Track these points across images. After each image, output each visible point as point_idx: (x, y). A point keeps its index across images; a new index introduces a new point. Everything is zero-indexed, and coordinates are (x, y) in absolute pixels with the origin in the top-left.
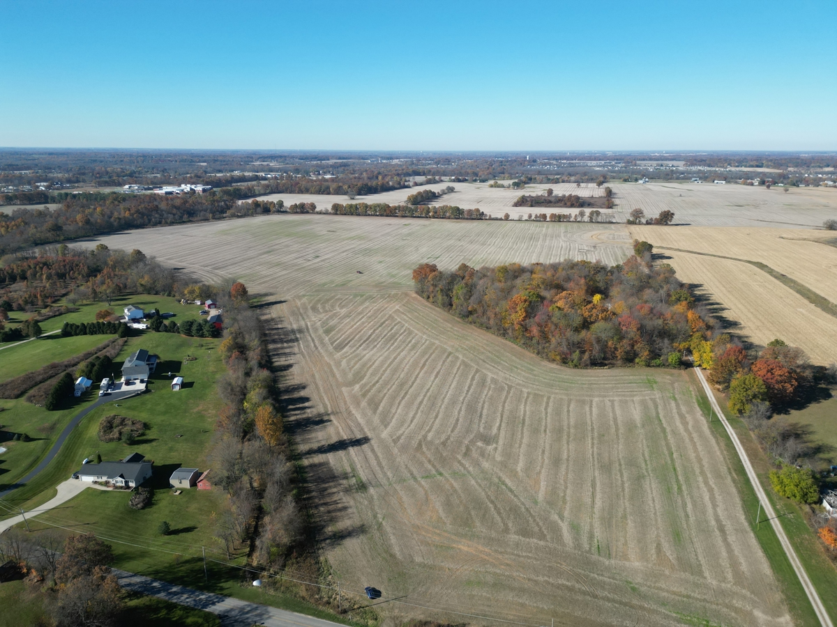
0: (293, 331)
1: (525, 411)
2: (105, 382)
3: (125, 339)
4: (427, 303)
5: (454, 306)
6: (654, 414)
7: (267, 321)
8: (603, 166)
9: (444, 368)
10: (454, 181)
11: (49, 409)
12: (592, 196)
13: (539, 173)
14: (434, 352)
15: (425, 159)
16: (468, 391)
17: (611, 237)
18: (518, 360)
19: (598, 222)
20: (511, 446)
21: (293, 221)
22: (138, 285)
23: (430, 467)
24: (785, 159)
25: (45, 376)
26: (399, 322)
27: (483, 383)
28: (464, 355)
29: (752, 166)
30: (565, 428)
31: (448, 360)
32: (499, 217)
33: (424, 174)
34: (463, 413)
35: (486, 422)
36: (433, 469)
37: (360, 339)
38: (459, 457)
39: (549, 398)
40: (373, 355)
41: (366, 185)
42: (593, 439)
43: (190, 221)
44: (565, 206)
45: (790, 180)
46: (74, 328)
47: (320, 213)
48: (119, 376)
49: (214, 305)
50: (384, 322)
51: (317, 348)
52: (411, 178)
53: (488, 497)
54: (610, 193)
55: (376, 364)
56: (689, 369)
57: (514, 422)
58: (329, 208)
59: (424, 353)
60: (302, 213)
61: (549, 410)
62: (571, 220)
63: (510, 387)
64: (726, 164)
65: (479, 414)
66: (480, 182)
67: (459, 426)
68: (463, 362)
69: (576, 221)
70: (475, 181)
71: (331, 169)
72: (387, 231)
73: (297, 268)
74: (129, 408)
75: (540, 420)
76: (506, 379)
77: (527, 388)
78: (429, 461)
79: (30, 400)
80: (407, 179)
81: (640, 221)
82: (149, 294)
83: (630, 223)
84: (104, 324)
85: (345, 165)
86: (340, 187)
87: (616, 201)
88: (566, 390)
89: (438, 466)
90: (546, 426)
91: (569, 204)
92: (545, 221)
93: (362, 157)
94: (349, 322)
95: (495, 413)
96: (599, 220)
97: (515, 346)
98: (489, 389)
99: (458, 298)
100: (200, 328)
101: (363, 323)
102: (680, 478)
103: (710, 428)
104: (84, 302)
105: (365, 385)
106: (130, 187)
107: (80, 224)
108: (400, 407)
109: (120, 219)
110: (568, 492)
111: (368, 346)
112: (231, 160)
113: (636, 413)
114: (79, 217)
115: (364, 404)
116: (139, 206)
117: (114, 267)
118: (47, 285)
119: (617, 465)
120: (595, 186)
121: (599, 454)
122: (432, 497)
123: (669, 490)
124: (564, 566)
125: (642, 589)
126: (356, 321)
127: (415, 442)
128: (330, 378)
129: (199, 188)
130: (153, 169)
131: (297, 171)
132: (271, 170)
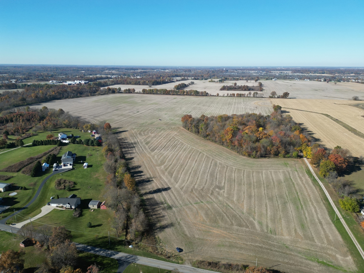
0: (132, 144)
1: (235, 176)
2: (55, 165)
3: (60, 147)
4: (188, 132)
5: (200, 133)
6: (289, 177)
7: (120, 139)
8: (257, 73)
9: (198, 159)
10: (193, 79)
11: (32, 176)
12: (253, 86)
13: (230, 76)
14: (193, 152)
15: (180, 70)
16: (210, 168)
17: (263, 103)
18: (229, 155)
19: (257, 97)
20: (230, 190)
21: (126, 97)
22: (63, 124)
23: (197, 199)
24: (334, 70)
25: (28, 163)
26: (177, 140)
27: (216, 165)
28: (207, 153)
29: (320, 73)
30: (252, 183)
31: (200, 155)
32: (215, 95)
33: (180, 76)
34: (209, 177)
35: (219, 181)
37: (161, 147)
38: (209, 195)
39: (244, 171)
40: (168, 153)
41: (156, 81)
42: (264, 187)
43: (81, 97)
44: (242, 90)
45: (336, 79)
46: (37, 142)
47: (137, 93)
48: (60, 162)
49: (97, 132)
50: (171, 140)
51: (143, 151)
52: (175, 78)
53: (223, 211)
54: (261, 85)
55: (170, 157)
56: (301, 159)
57: (230, 181)
58: (141, 91)
59: (190, 152)
60: (129, 93)
61: (245, 176)
62: (245, 96)
63: (227, 166)
64: (309, 72)
65: (215, 177)
66: (205, 80)
67: (208, 183)
68: (206, 156)
69: (247, 97)
70: (202, 79)
71: (139, 74)
72: (167, 101)
73: (130, 116)
74: (66, 176)
75: (241, 180)
76: (225, 163)
77: (235, 166)
78: (197, 197)
79: (23, 172)
80: (173, 78)
81: (275, 97)
82: (67, 128)
83: (270, 97)
84: (51, 141)
85: (145, 72)
86: (145, 82)
87: (264, 88)
88: (251, 167)
89: (201, 199)
90: (244, 182)
91: (244, 89)
92: (234, 96)
93: (153, 69)
94: (156, 140)
95: (222, 177)
97: (228, 149)
98: (219, 167)
99: (202, 129)
100: (92, 142)
101: (162, 140)
102: (302, 203)
103: (312, 183)
104: (40, 131)
105: (166, 166)
106: (52, 82)
107: (33, 98)
108: (182, 175)
109: (50, 95)
110: (256, 209)
111: (165, 150)
112: (95, 70)
113: (281, 177)
114: (33, 95)
115: (166, 173)
116: (58, 90)
117: (51, 116)
118: (23, 124)
119: (275, 198)
120: (254, 81)
121: (267, 194)
122: (200, 211)
123: (298, 208)
124: (258, 239)
125: (291, 247)
126: (159, 139)
127: (190, 190)
128: (151, 163)
129: (83, 82)
130: (61, 74)
131: (125, 75)
132: (113, 74)
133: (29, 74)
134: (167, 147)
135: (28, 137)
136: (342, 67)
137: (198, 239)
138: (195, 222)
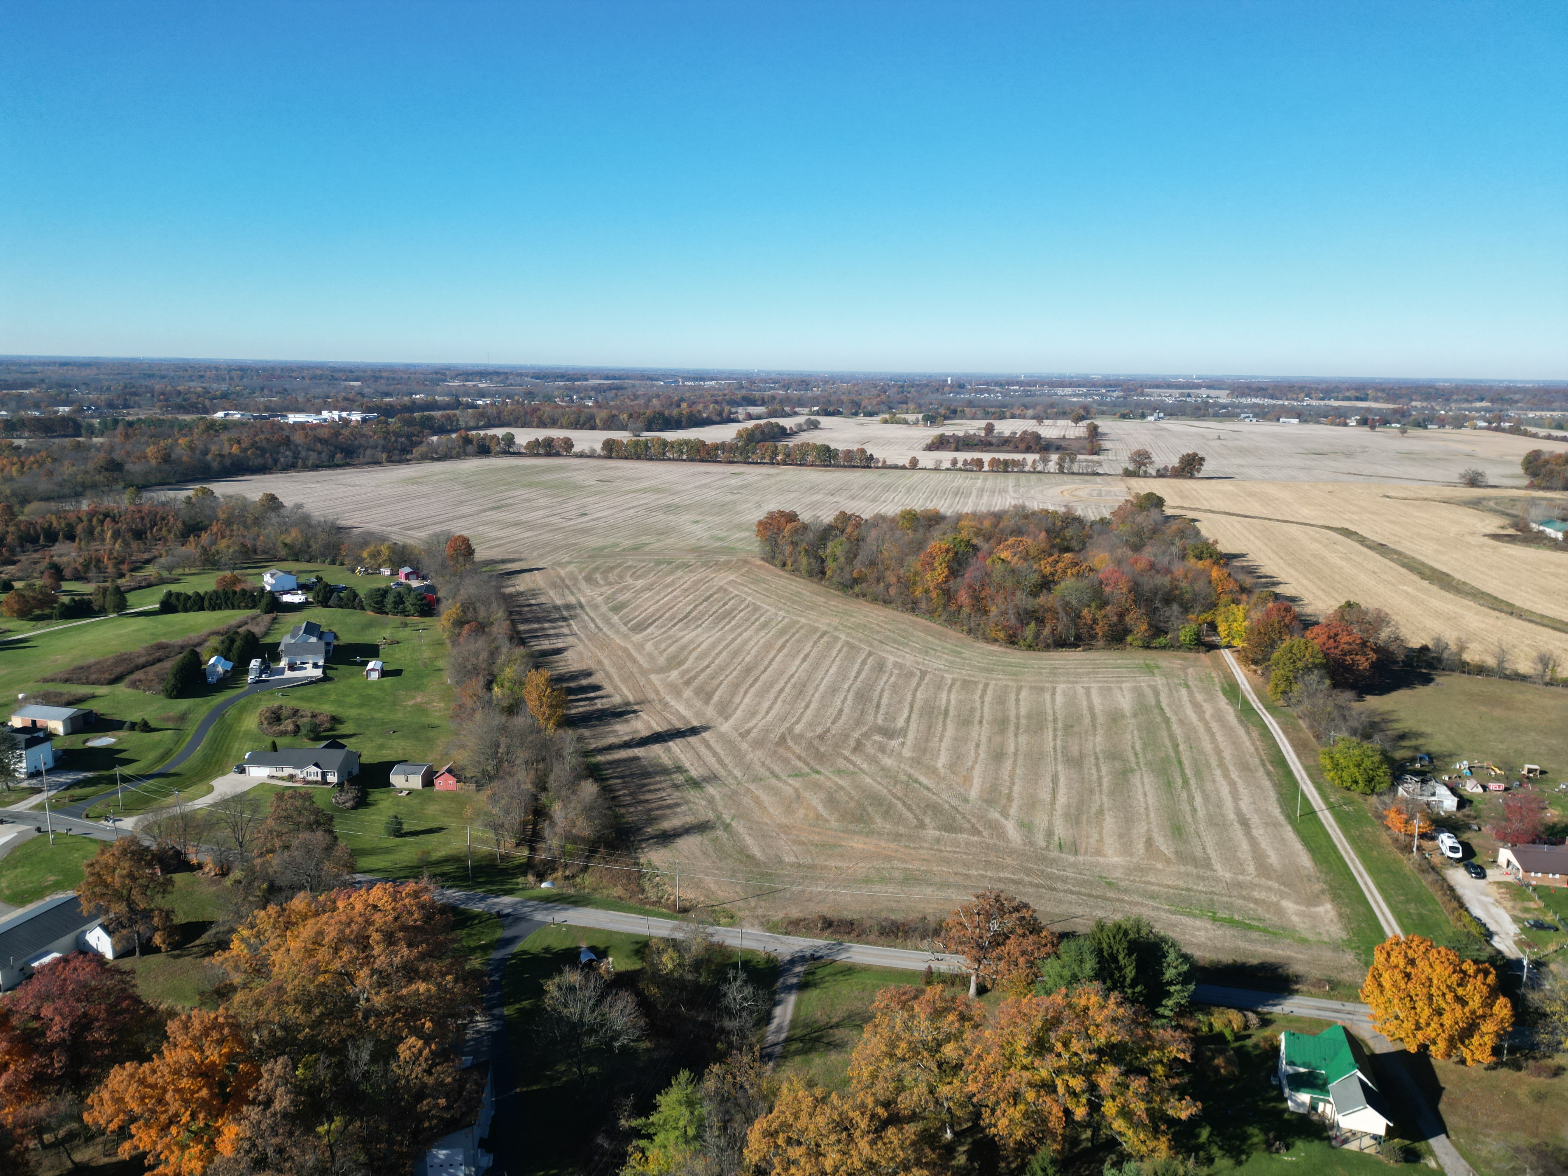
0: (557, 608)
1: (948, 701)
2: (255, 663)
3: (274, 615)
4: (782, 573)
5: (829, 573)
6: (1153, 703)
7: (511, 595)
8: (1085, 395)
9: (815, 650)
10: (817, 413)
11: (170, 696)
12: (1064, 437)
13: (970, 404)
14: (797, 631)
15: (761, 380)
16: (856, 678)
17: (1095, 493)
18: (936, 641)
19: (1073, 473)
20: (927, 740)
21: (534, 467)
22: (279, 544)
23: (800, 764)
24: (1408, 388)
25: (150, 658)
26: (737, 596)
27: (880, 667)
28: (848, 635)
29: (1349, 399)
30: (1012, 718)
31: (821, 642)
32: (900, 464)
33: (763, 403)
34: (849, 702)
35: (887, 713)
36: (804, 766)
37: (672, 618)
38: (846, 753)
39: (986, 685)
40: (697, 636)
41: (661, 414)
42: (1055, 730)
43: (348, 465)
44: (1016, 449)
45: (1412, 419)
46: (182, 598)
47: (581, 455)
48: (277, 658)
49: (416, 573)
50: (712, 595)
51: (600, 630)
52: (740, 410)
53: (893, 794)
54: (1094, 431)
55: (704, 646)
56: (1212, 652)
57: (930, 712)
58: (598, 447)
59: (782, 632)
60: (548, 455)
61: (988, 699)
62: (1027, 469)
63: (924, 674)
64: (1302, 395)
65: (874, 703)
66: (865, 416)
67: (844, 717)
68: (847, 643)
69: (1035, 472)
70: (856, 414)
71: (592, 393)
72: (703, 482)
73: (549, 528)
74: (301, 699)
75: (972, 710)
76: (917, 663)
77: (952, 673)
78: (799, 758)
79: (134, 685)
80: (733, 410)
81: (1145, 472)
82: (297, 560)
83: (1128, 473)
84: (235, 593)
85: (619, 388)
86: (614, 416)
87: (1106, 444)
88: (1014, 675)
89: (813, 763)
90: (982, 717)
91: (1022, 446)
92: (980, 471)
93: (649, 377)
94: (652, 597)
95: (900, 702)
96: (1075, 469)
97: (930, 624)
98: (891, 675)
99: (835, 559)
100: (400, 600)
101: (676, 597)
102: (1187, 771)
103: (1238, 717)
104: (187, 571)
105: (688, 671)
106: (226, 415)
107: (154, 462)
108: (748, 696)
109: (222, 456)
110: (1016, 788)
111: (687, 626)
112: (406, 376)
113: (1125, 702)
114: (150, 450)
115: (688, 693)
116: (255, 436)
117: (229, 523)
118: (117, 546)
119: (1092, 759)
120: (1070, 423)
121: (1064, 747)
122: (807, 794)
123: (1169, 784)
124: (1009, 861)
125: (1121, 884)
126: (663, 595)
127: (774, 737)
128: (629, 664)
129: (356, 417)
130: (262, 389)
131: (530, 395)
132: (482, 394)
133: (125, 387)
134: (696, 619)
135: (140, 588)
136: (1445, 381)
137: (792, 865)
138: (785, 821)
